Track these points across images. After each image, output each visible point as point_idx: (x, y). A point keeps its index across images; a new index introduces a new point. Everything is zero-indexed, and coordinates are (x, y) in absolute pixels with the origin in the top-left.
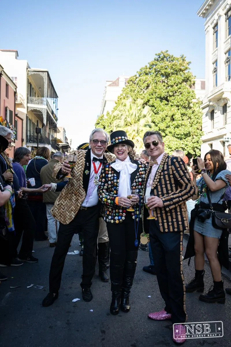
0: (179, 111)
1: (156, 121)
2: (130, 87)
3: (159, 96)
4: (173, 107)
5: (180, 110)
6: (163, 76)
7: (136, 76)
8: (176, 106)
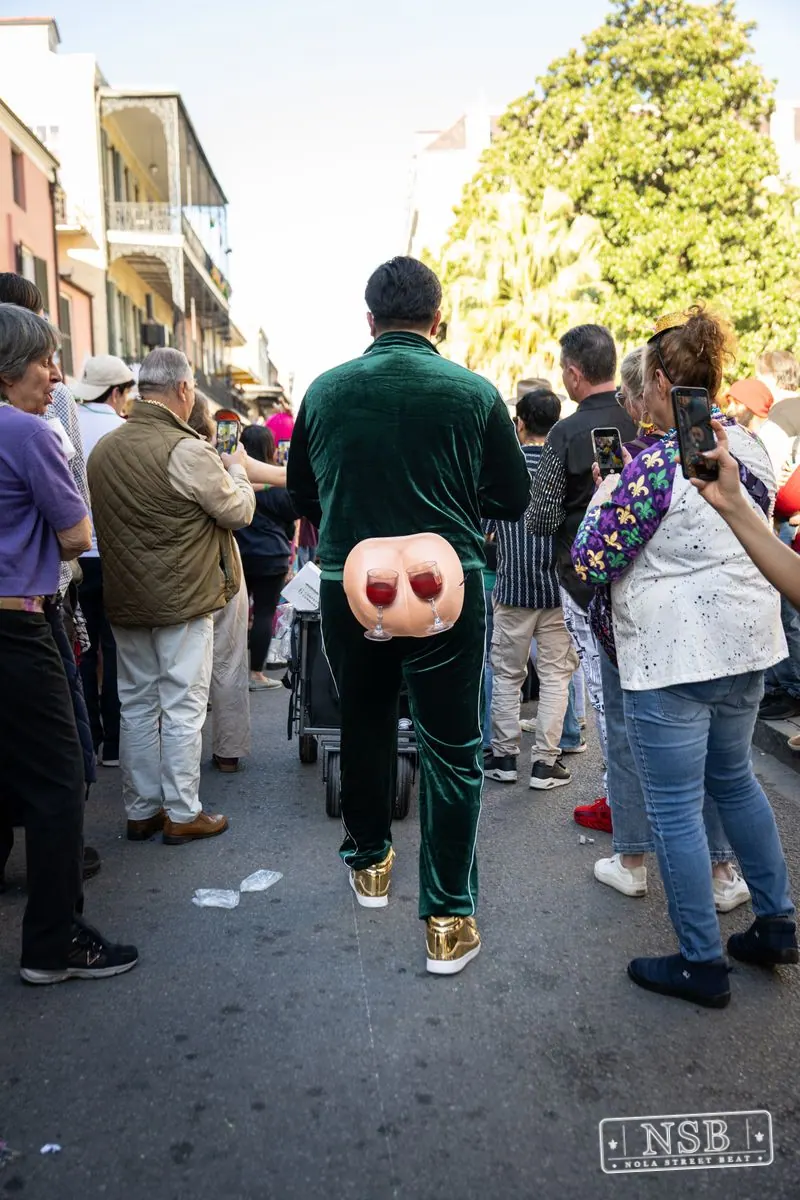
0: (711, 229)
1: (621, 273)
2: (508, 144)
3: (629, 173)
4: (685, 213)
5: (714, 223)
6: (644, 87)
7: (531, 95)
8: (697, 209)
